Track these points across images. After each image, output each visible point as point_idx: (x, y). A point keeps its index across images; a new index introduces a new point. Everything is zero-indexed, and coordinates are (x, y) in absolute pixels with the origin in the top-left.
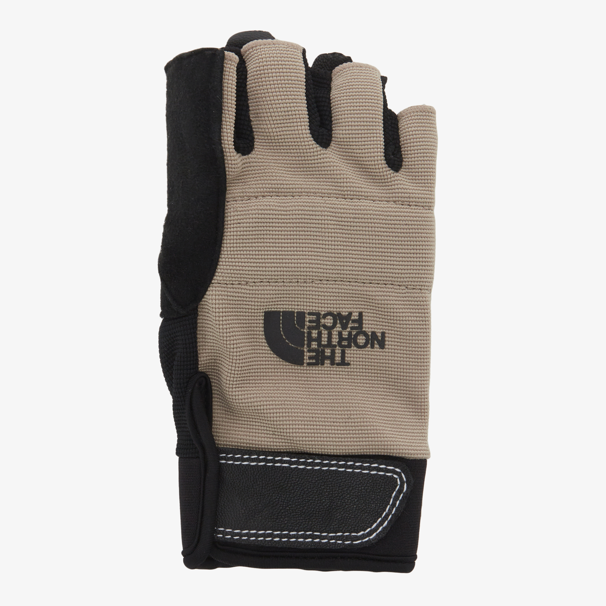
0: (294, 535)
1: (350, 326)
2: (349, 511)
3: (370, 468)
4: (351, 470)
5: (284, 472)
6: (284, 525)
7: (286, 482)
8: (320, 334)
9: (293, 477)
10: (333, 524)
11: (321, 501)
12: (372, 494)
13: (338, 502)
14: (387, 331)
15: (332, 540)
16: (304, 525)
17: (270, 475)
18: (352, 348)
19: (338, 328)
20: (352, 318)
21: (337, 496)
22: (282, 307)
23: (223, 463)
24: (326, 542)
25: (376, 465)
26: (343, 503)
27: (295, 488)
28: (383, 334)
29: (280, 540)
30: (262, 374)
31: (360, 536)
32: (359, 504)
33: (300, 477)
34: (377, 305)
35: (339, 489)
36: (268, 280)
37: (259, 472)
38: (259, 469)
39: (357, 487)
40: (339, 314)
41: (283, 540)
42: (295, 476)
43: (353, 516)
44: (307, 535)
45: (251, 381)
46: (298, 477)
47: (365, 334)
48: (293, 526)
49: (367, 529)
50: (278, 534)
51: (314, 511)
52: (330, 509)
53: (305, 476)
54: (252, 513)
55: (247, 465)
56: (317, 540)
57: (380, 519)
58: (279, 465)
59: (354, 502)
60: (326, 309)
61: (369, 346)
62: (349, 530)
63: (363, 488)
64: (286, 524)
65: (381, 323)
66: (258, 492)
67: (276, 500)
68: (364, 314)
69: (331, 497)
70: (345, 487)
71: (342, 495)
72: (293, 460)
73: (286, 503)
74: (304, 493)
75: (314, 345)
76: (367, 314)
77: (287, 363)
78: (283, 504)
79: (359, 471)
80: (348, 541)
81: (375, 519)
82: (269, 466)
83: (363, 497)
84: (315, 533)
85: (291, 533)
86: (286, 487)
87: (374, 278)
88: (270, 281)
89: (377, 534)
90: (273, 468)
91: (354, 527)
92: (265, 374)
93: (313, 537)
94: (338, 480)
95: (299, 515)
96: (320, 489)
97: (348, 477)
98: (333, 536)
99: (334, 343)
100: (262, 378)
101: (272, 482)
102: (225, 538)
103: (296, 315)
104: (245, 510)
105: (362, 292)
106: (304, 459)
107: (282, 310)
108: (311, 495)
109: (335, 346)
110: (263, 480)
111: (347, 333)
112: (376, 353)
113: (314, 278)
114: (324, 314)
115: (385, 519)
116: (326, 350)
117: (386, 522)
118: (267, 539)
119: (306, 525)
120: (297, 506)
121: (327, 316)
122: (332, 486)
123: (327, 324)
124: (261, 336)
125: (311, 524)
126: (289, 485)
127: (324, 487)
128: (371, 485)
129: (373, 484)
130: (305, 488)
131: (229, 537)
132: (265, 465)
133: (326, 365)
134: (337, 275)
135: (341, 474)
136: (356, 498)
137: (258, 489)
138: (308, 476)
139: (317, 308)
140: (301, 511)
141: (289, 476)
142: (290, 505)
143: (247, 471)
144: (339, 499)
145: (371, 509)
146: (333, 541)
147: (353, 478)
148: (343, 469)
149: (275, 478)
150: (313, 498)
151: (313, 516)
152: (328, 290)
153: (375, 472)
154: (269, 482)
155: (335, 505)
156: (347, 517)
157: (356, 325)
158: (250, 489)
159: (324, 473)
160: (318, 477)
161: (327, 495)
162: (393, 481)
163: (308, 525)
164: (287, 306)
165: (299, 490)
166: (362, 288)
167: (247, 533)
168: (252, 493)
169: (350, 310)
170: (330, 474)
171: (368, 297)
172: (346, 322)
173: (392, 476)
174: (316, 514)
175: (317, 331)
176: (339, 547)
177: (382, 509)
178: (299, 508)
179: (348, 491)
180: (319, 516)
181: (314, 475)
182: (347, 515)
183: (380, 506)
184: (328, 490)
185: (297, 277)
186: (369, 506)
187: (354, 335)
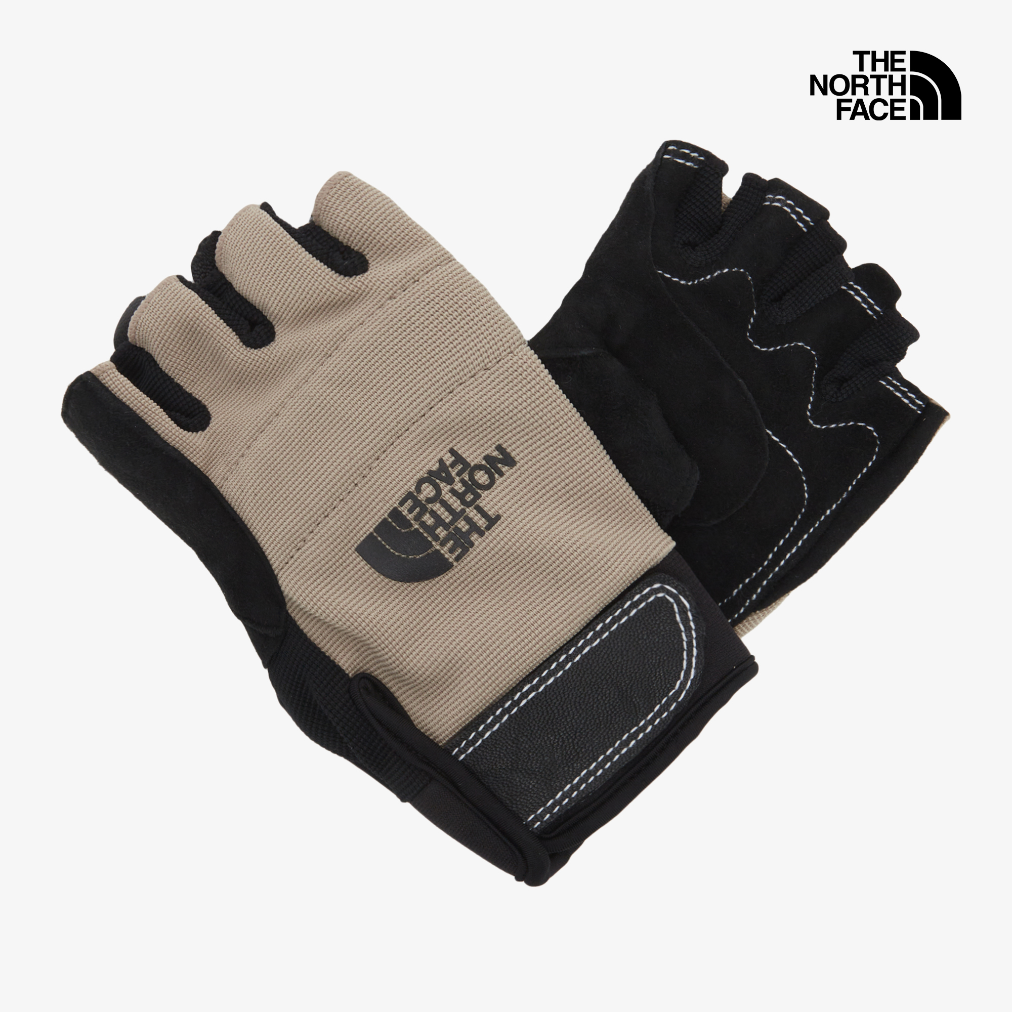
0: (612, 752)
1: (453, 474)
2: (645, 677)
3: (625, 612)
4: (607, 634)
5: (537, 704)
6: (591, 753)
7: (550, 712)
8: (433, 514)
9: (552, 701)
10: (641, 705)
11: (605, 695)
12: (653, 636)
13: (625, 678)
14: (501, 441)
15: (655, 721)
16: (612, 733)
17: (526, 720)
18: (483, 495)
19: (445, 488)
20: (448, 463)
21: (618, 675)
22: (368, 527)
23: (463, 759)
24: (652, 729)
25: (628, 603)
26: (631, 675)
27: (565, 708)
28: (499, 448)
29: (604, 770)
30: (421, 617)
31: (680, 687)
32: (648, 660)
33: (559, 692)
34: (460, 425)
35: (613, 665)
36: (323, 516)
37: (510, 730)
38: (508, 727)
39: (630, 645)
40: (430, 472)
41: (607, 766)
42: (553, 696)
43: (654, 678)
44: (625, 740)
45: (416, 637)
46: (558, 694)
47: (479, 467)
48: (602, 745)
49: (680, 675)
50: (595, 767)
51: (608, 712)
52: (623, 694)
53: (564, 687)
54: (546, 773)
55: (490, 735)
56: (641, 735)
57: (685, 653)
58: (524, 702)
59: (641, 663)
60: (412, 481)
61: (496, 476)
62: (663, 695)
63: (637, 640)
64: (592, 750)
65: (485, 439)
66: (530, 749)
67: (557, 737)
68: (455, 448)
69: (612, 681)
70: (618, 657)
71: (622, 669)
72: (535, 682)
73: (570, 731)
74: (580, 705)
75: (441, 532)
76: (459, 445)
77: (437, 579)
78: (569, 735)
79: (616, 626)
80: (672, 705)
81: (680, 658)
82: (515, 713)
83: (646, 649)
84: (632, 731)
85: (608, 753)
86: (554, 716)
87: (429, 399)
88: (326, 514)
89: (695, 668)
90: (522, 711)
91: (665, 687)
92: (424, 614)
93: (634, 736)
94: (603, 658)
95: (596, 729)
96: (592, 684)
97: (610, 644)
98: (652, 716)
99: (459, 509)
100: (424, 621)
101: (534, 725)
102: (545, 821)
103: (390, 520)
104: (535, 777)
105: (431, 427)
106: (545, 670)
107: (371, 530)
108: (589, 698)
109: (463, 511)
110: (523, 733)
111: (460, 485)
112: (512, 478)
113: (367, 463)
114: (416, 489)
115: (690, 648)
116: (459, 526)
117: (695, 650)
118: (590, 781)
119: (614, 732)
120: (585, 723)
121: (421, 486)
122: (603, 669)
123: (429, 496)
124: (379, 580)
125: (619, 727)
126: (556, 711)
127: (595, 679)
128: (643, 628)
129: (644, 624)
130: (576, 698)
131: (548, 816)
132: (510, 717)
133: (476, 543)
134: (388, 437)
135: (600, 648)
136: (640, 657)
137: (527, 747)
138: (567, 684)
139: (403, 490)
140: (594, 724)
141: (548, 703)
142: (577, 729)
143: (496, 740)
144: (623, 675)
145: (666, 652)
146: (658, 720)
147: (617, 639)
148: (598, 640)
149: (534, 720)
150: (594, 700)
151: (612, 717)
152: (394, 460)
153: (634, 611)
154: (532, 729)
155: (625, 686)
156: (648, 684)
157: (460, 468)
158: (519, 754)
159: (582, 664)
160: (579, 675)
161: (606, 684)
162: (662, 603)
163: (616, 730)
164: (373, 520)
165: (571, 706)
166: (427, 423)
167: (562, 795)
168: (524, 755)
169: (436, 459)
170: (589, 660)
171: (441, 426)
172: (446, 475)
173: (656, 597)
174: (613, 712)
175: (428, 514)
176: (669, 719)
177: (677, 642)
178: (590, 723)
179: (625, 658)
180: (618, 712)
181: (573, 676)
182: (646, 683)
183: (673, 641)
184: (603, 677)
185: (349, 481)
186: (660, 651)
187: (470, 480)
